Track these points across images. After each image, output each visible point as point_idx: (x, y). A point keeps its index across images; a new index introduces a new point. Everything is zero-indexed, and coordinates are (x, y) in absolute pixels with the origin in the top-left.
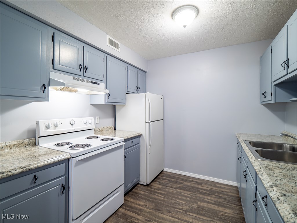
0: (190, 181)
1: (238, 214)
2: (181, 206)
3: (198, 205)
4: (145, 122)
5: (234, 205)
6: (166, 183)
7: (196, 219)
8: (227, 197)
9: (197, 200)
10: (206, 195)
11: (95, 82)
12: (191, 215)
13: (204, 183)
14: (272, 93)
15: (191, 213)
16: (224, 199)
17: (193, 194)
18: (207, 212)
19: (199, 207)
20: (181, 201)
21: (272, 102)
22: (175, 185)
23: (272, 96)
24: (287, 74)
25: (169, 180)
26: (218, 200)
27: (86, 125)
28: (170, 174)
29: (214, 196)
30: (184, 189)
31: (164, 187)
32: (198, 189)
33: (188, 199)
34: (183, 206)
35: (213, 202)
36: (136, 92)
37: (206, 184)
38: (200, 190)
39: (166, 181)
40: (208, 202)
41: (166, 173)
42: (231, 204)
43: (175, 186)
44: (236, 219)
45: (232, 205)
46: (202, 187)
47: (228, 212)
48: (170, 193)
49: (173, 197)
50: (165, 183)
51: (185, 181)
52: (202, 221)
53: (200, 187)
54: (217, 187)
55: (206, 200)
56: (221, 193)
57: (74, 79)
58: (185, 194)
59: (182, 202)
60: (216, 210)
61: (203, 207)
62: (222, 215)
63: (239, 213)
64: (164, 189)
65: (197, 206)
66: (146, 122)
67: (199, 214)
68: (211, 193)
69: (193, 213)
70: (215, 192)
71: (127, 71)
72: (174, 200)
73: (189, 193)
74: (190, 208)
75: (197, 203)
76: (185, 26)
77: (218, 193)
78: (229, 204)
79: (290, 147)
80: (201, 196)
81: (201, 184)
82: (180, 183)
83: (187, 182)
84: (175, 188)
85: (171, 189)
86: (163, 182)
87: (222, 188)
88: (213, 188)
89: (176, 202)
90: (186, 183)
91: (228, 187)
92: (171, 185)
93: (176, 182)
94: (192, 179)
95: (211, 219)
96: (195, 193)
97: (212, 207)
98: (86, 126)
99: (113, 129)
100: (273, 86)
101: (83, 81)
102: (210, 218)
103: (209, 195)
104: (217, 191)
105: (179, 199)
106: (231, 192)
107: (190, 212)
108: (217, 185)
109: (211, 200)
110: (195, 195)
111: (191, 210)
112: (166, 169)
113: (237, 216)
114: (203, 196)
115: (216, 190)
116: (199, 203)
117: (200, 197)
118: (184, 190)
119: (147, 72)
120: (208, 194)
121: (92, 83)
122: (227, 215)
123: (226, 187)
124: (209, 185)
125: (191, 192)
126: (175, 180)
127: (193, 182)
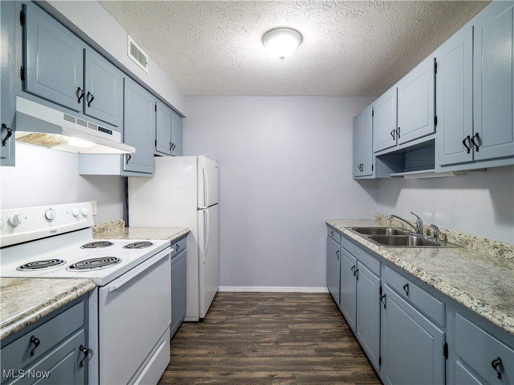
0: (265, 299)
1: (340, 327)
2: (268, 338)
3: (290, 330)
4: (196, 209)
5: (332, 317)
6: (231, 310)
7: (294, 349)
8: (320, 309)
9: (286, 322)
10: (295, 314)
11: (104, 129)
12: (286, 346)
13: (286, 297)
14: (373, 166)
15: (285, 342)
16: (317, 312)
17: (276, 316)
18: (304, 335)
19: (292, 331)
20: (264, 331)
21: (374, 177)
22: (245, 309)
23: (372, 169)
24: (396, 145)
25: (233, 305)
26: (312, 315)
27: (78, 220)
28: (232, 294)
29: (305, 312)
30: (261, 311)
31: (230, 317)
32: (281, 308)
33: (274, 325)
34: (270, 337)
35: (307, 320)
36: (169, 152)
37: (289, 298)
38: (284, 308)
39: (229, 306)
40: (301, 322)
41: (223, 294)
42: (328, 317)
43: (246, 311)
44: (340, 333)
45: (330, 318)
46: (285, 304)
47: (329, 328)
48: (243, 323)
49: (251, 328)
50: (228, 310)
51: (258, 301)
52: (303, 348)
53: (282, 304)
54: (304, 299)
55: (297, 321)
56: (312, 305)
57: (67, 118)
58: (266, 320)
59: (266, 331)
60: (315, 329)
61: (297, 330)
62: (324, 333)
63: (340, 325)
64: (231, 321)
65: (288, 332)
66: (198, 209)
67: (295, 340)
68: (300, 309)
69: (287, 342)
70: (304, 306)
71: (156, 111)
72: (253, 332)
73: (271, 316)
74: (280, 337)
75: (287, 327)
76: (282, 58)
77: (308, 306)
78: (326, 317)
79: (393, 231)
80: (288, 316)
81: (282, 300)
82: (252, 306)
83: (262, 301)
84: (247, 315)
85: (243, 318)
86: (224, 309)
87: (311, 299)
88: (299, 301)
89: (258, 334)
90: (261, 303)
91: (317, 296)
92: (239, 311)
93: (246, 306)
94: (268, 295)
95: (313, 343)
96: (279, 313)
97: (308, 327)
98: (77, 222)
99: (124, 225)
100: (374, 158)
101: (84, 124)
102: (311, 341)
103: (298, 312)
104: (307, 305)
105: (259, 328)
106: (322, 302)
107: (282, 342)
108: (303, 296)
109: (303, 318)
110: (280, 317)
111: (282, 338)
112: (222, 289)
113: (339, 329)
114: (292, 316)
115: (305, 304)
116: (290, 326)
117: (288, 318)
118: (263, 314)
119: (185, 117)
120: (296, 311)
121: (100, 129)
122: (328, 331)
123: (315, 296)
124: (293, 298)
125: (273, 314)
126: (243, 302)
127: (271, 300)
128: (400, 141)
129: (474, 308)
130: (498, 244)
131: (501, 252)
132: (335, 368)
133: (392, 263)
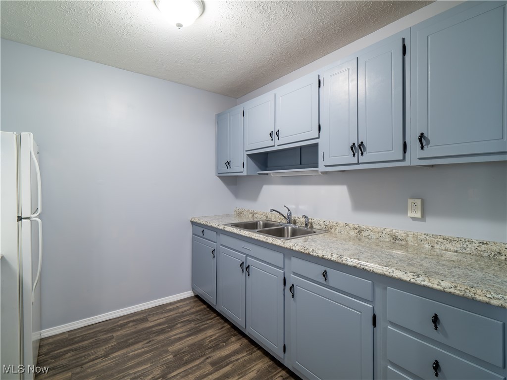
0: (122, 326)
1: (221, 328)
2: (149, 375)
3: (172, 353)
4: (16, 218)
5: (210, 321)
6: (75, 359)
7: (188, 375)
8: (193, 316)
9: (163, 346)
10: (169, 331)
12: (177, 375)
13: (149, 315)
14: (243, 164)
15: (173, 371)
16: (193, 321)
17: (148, 343)
18: (191, 353)
19: (176, 353)
20: (140, 369)
22: (99, 349)
24: (274, 146)
25: (76, 350)
26: (189, 326)
28: (67, 336)
29: (179, 325)
30: (124, 344)
31: (78, 370)
32: (149, 330)
33: (149, 355)
34: (152, 373)
35: (186, 334)
37: (153, 315)
38: (153, 329)
39: (69, 355)
40: (180, 339)
41: (51, 340)
42: (206, 322)
43: (101, 351)
44: (225, 335)
45: (208, 322)
46: (151, 324)
47: (212, 333)
48: (103, 370)
49: (119, 372)
50: (70, 361)
51: (113, 332)
52: (197, 369)
53: (147, 325)
54: (170, 310)
55: (175, 339)
56: (183, 315)
58: (136, 352)
59: (143, 367)
60: (199, 341)
61: (180, 350)
62: (210, 342)
63: (222, 326)
64: (83, 374)
65: (171, 356)
66: (20, 219)
67: (184, 363)
68: (171, 324)
69: (176, 370)
70: (175, 319)
72: (126, 376)
73: (140, 345)
74: (165, 367)
75: (167, 351)
76: (180, 26)
77: (180, 317)
78: (203, 323)
80: (162, 337)
81: (144, 320)
82: (106, 341)
83: (118, 330)
84: (106, 356)
85: (100, 363)
86: (62, 362)
87: (178, 308)
88: (167, 315)
89: (133, 376)
90: (119, 333)
91: (184, 303)
92: (89, 355)
93: (97, 344)
94: (123, 320)
95: (205, 358)
96: (149, 338)
97: (191, 342)
100: (245, 156)
102: (202, 356)
103: (171, 328)
104: (177, 316)
105: (132, 367)
106: (192, 308)
107: (171, 373)
108: (168, 308)
109: (180, 333)
110: (152, 343)
111: (168, 367)
112: (47, 332)
113: (223, 331)
114: (167, 335)
115: (174, 316)
116: (171, 349)
117: (164, 340)
118: (127, 346)
120: (168, 327)
122: (213, 338)
123: (181, 304)
124: (157, 314)
125: (141, 342)
126: (92, 340)
127: (130, 324)
128: (278, 143)
129: (412, 280)
130: (356, 226)
131: (360, 232)
132: (239, 375)
133: (306, 254)
